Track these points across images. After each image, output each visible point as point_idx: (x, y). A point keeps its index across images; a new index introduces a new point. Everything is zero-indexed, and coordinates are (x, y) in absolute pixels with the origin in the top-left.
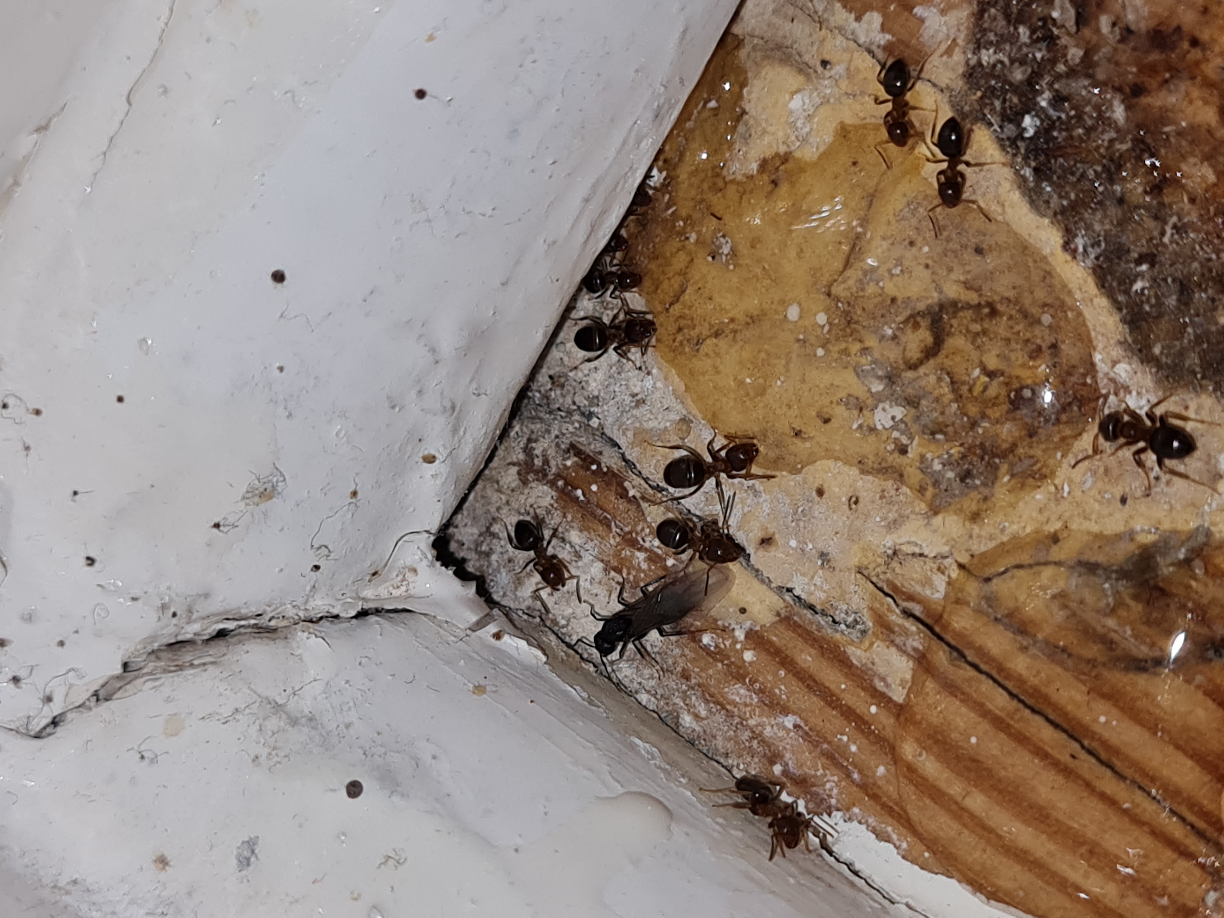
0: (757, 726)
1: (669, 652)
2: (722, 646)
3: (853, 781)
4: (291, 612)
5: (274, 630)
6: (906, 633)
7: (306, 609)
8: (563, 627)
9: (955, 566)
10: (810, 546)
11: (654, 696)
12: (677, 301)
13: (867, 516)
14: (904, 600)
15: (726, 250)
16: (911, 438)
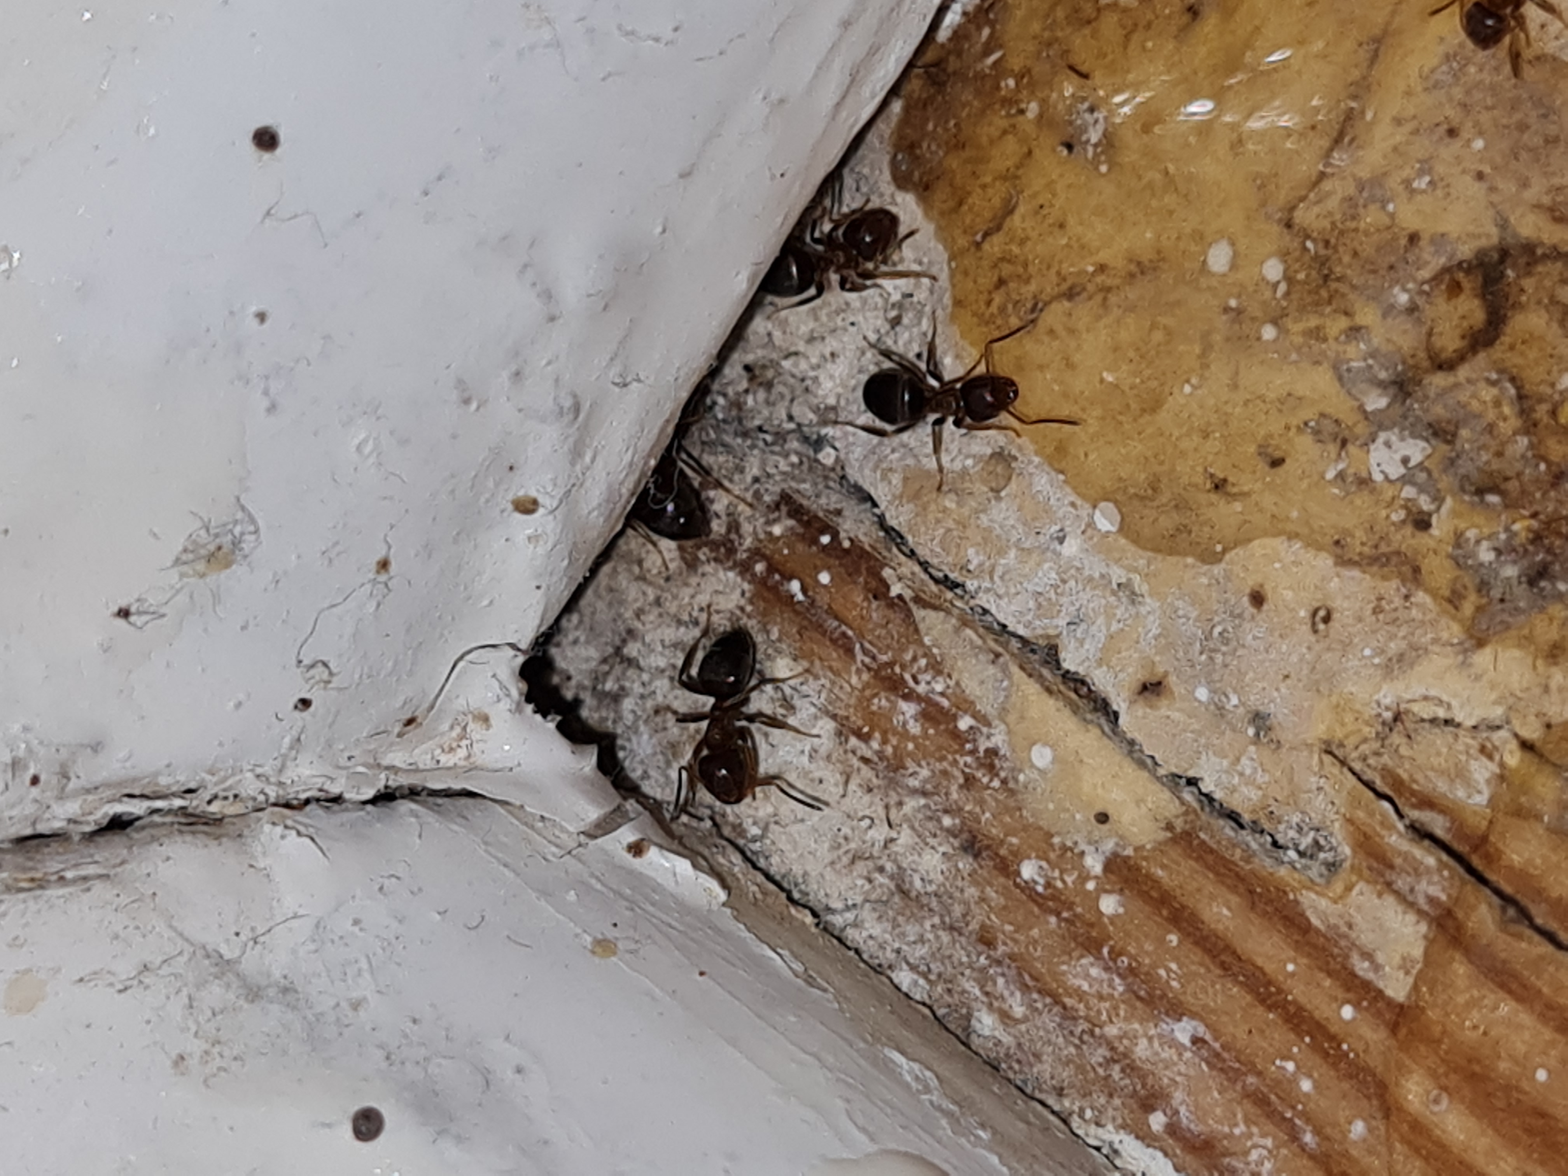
0: (1120, 1038)
1: (957, 894)
2: (1059, 884)
3: (1303, 1148)
4: (250, 787)
5: (218, 821)
6: (1417, 871)
7: (281, 784)
8: (754, 840)
9: (1514, 745)
10: (1234, 700)
11: (925, 976)
12: (999, 228)
13: (1346, 646)
14: (1414, 806)
15: (1094, 136)
16: (1438, 499)
